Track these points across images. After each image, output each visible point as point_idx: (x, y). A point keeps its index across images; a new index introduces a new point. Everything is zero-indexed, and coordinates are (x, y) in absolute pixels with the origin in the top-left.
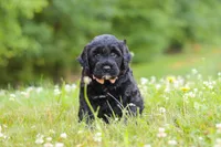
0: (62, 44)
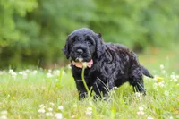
0: (47, 39)
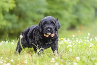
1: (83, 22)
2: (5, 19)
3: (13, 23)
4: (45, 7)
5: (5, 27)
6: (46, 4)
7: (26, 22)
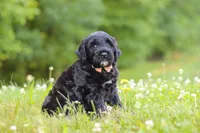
1: (179, 44)
2: (17, 39)
3: (35, 48)
4: (99, 14)
5: (18, 54)
6: (102, 7)
7: (62, 44)
